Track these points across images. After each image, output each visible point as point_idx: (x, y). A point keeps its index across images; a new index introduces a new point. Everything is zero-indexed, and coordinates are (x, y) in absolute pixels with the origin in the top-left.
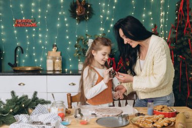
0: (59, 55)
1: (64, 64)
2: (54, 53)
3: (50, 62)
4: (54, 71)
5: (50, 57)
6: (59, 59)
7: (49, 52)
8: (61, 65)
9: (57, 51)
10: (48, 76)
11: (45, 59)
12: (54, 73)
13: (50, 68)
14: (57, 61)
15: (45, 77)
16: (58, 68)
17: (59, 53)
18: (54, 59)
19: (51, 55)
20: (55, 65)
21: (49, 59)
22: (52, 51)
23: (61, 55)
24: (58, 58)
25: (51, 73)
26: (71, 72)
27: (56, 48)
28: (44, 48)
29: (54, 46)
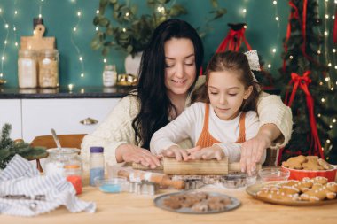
0: (51, 47)
1: (63, 72)
2: (36, 41)
3: (26, 66)
4: (38, 87)
5: (26, 53)
6: (52, 57)
7: (24, 38)
8: (56, 75)
9: (45, 35)
10: (24, 101)
11: (14, 58)
12: (38, 93)
13: (27, 81)
14: (46, 61)
15: (17, 101)
16: (49, 81)
17: (51, 40)
18: (38, 56)
19: (30, 47)
20: (41, 72)
21: (23, 56)
22: (32, 35)
23: (56, 46)
24: (47, 53)
25: (30, 92)
26: (83, 91)
27: (43, 27)
28: (11, 28)
29: (36, 22)
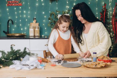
0: (38, 25)
1: (41, 32)
2: (34, 24)
3: (31, 30)
4: (34, 36)
6: (38, 28)
7: (31, 23)
8: (39, 33)
9: (36, 22)
10: (30, 40)
11: (28, 28)
12: (34, 38)
13: (31, 34)
14: (37, 29)
15: (29, 40)
16: (37, 34)
17: (38, 24)
18: (34, 28)
19: (32, 25)
20: (35, 32)
21: (31, 28)
22: (33, 22)
23: (39, 25)
24: (37, 27)
25: (32, 37)
26: (46, 37)
27: (36, 20)
28: (28, 20)
29: (34, 19)
